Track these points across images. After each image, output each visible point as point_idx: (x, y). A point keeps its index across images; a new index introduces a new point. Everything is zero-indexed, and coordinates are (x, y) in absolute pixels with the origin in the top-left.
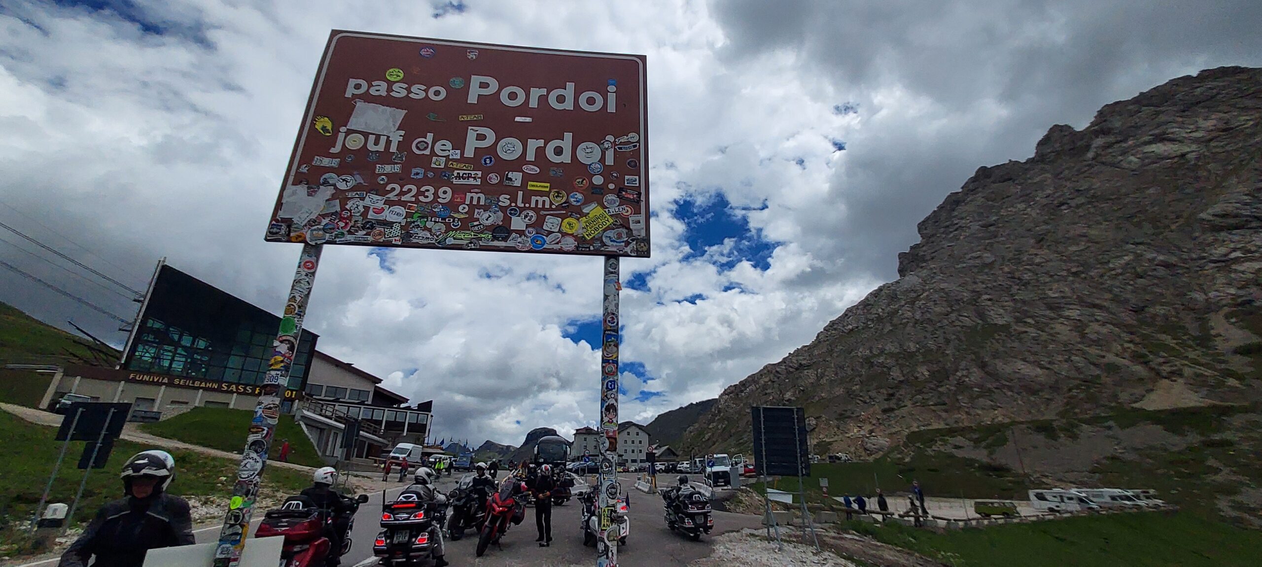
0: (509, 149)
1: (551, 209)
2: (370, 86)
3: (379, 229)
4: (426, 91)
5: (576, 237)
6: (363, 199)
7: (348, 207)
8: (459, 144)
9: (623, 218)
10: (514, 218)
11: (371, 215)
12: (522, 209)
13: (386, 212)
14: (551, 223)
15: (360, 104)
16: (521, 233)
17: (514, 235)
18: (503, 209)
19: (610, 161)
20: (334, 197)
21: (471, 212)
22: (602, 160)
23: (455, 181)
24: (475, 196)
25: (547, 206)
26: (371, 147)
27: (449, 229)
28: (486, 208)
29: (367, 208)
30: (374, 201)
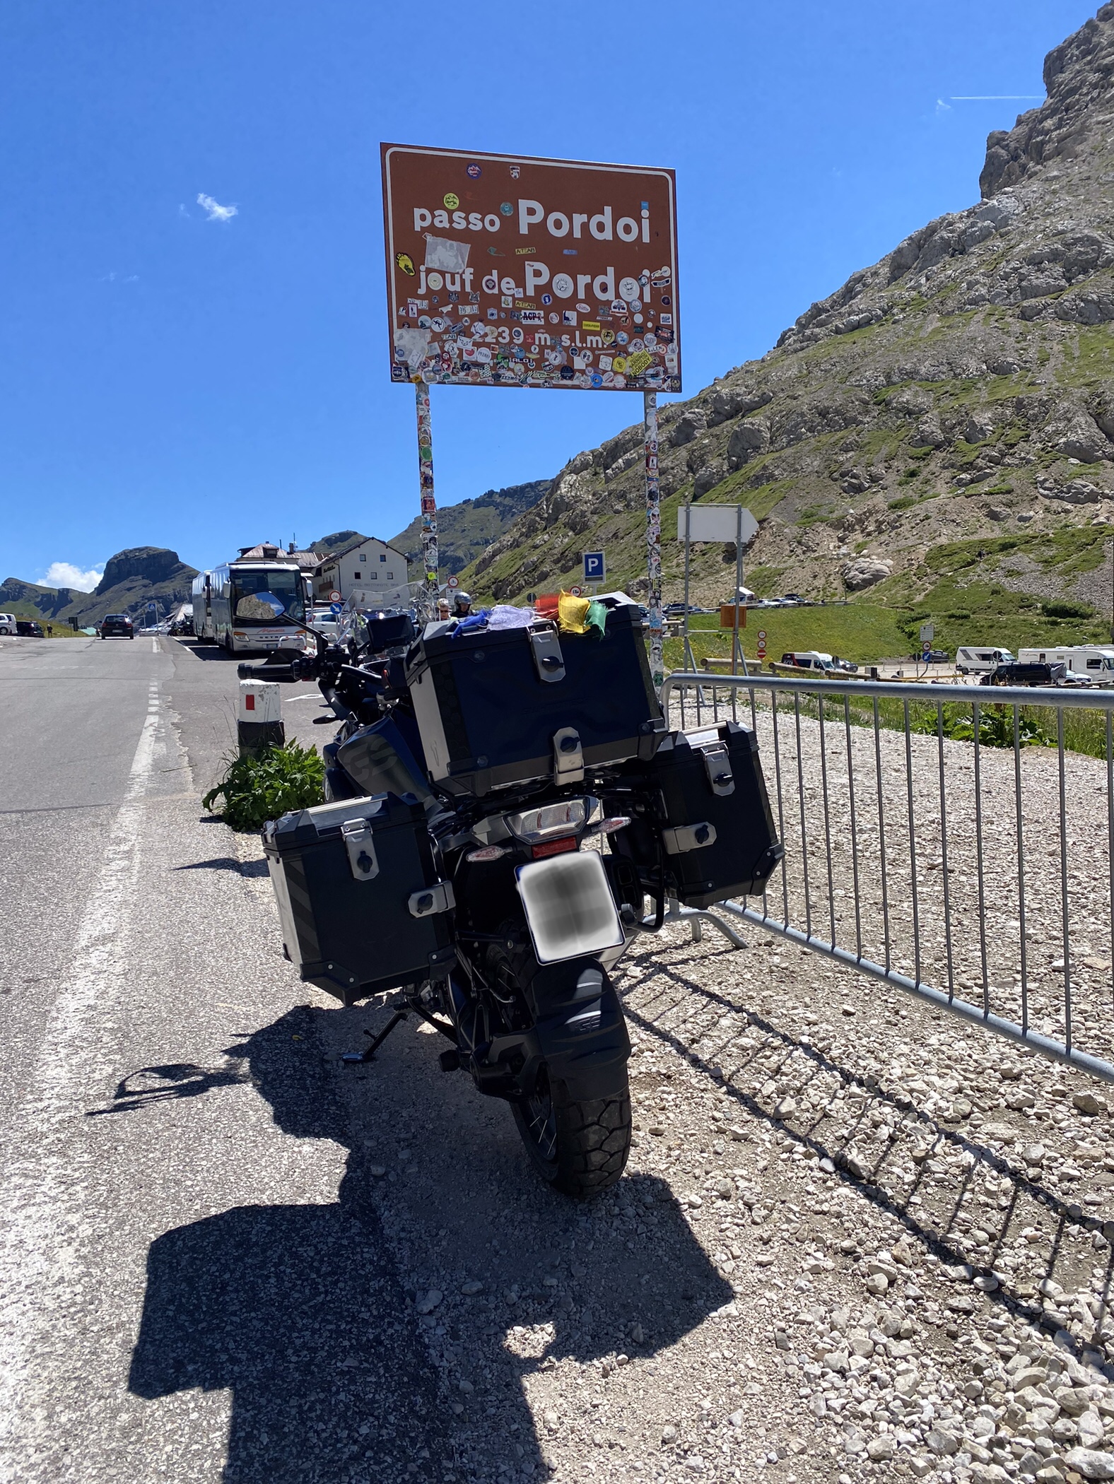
0: (563, 286)
1: (603, 349)
2: (434, 217)
3: (474, 370)
4: (482, 220)
5: (625, 376)
6: (455, 341)
7: (446, 349)
8: (521, 283)
9: (660, 357)
10: (575, 358)
11: (466, 357)
12: (582, 349)
13: (476, 353)
14: (605, 363)
15: (429, 238)
16: (583, 372)
17: (577, 374)
18: (566, 349)
19: (647, 299)
20: (433, 340)
21: (541, 352)
22: (641, 297)
23: (524, 322)
24: (543, 336)
25: (600, 346)
26: (450, 287)
27: (527, 370)
28: (553, 348)
29: (461, 350)
30: (465, 343)
